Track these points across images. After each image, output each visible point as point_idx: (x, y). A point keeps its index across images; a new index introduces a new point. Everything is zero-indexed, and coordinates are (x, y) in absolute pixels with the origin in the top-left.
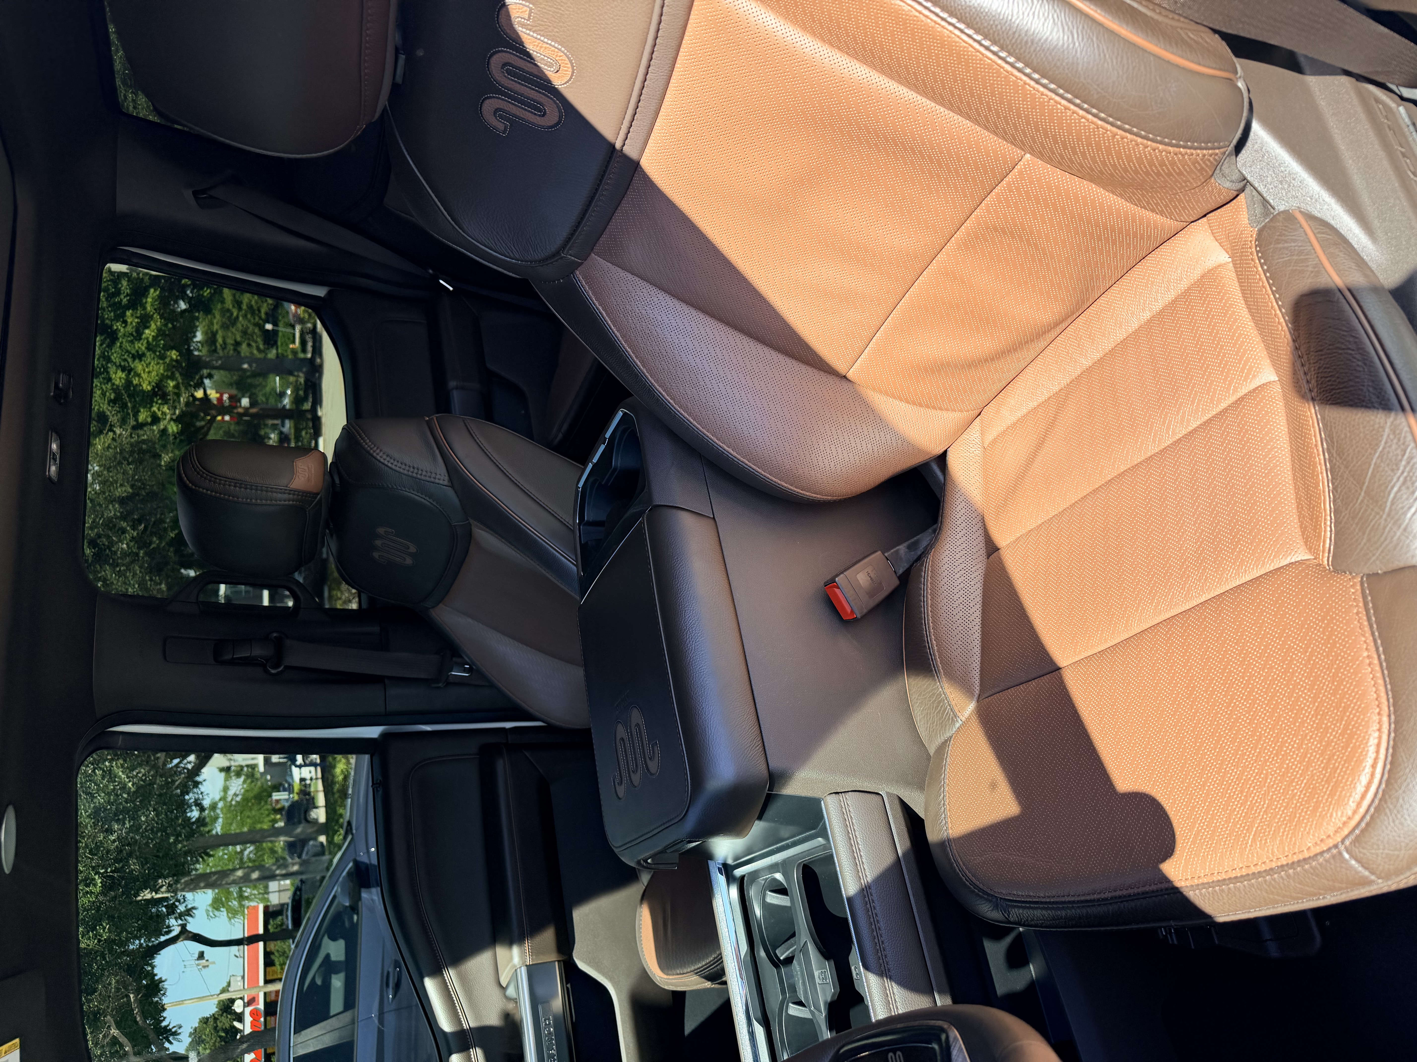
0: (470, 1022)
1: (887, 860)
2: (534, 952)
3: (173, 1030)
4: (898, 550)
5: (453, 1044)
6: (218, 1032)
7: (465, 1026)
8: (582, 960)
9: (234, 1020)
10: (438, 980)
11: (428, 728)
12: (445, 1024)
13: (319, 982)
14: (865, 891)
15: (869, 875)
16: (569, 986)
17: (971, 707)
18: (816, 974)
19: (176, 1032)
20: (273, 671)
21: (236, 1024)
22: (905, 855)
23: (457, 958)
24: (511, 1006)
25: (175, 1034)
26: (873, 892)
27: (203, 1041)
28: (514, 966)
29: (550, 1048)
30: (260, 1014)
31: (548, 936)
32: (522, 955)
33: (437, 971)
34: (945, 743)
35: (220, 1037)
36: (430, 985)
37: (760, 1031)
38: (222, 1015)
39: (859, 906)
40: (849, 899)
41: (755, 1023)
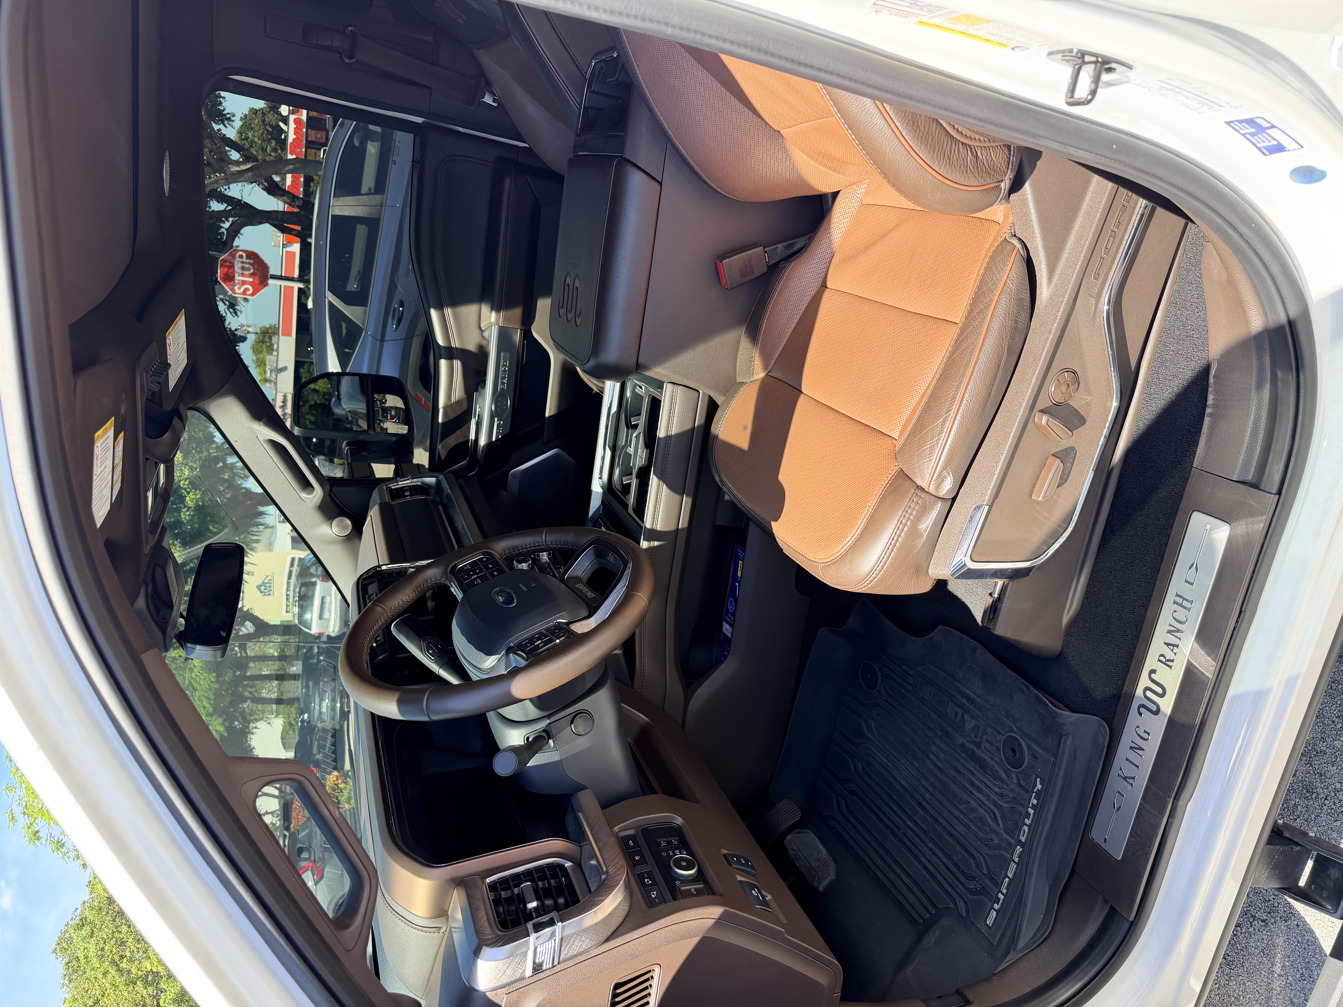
0: (456, 343)
1: (688, 426)
2: (505, 319)
3: (228, 116)
4: (777, 247)
5: (443, 353)
6: (266, 125)
7: (453, 345)
8: (536, 332)
9: (280, 120)
10: (440, 312)
11: (461, 130)
12: (440, 340)
13: (357, 143)
14: (668, 438)
15: (673, 432)
16: (525, 342)
17: (762, 375)
18: (639, 450)
19: (229, 118)
20: (347, 61)
21: (281, 124)
22: (698, 426)
23: (454, 303)
24: (484, 343)
25: (229, 119)
26: (673, 440)
27: (252, 129)
28: (491, 323)
29: (503, 378)
30: (303, 124)
31: (517, 312)
32: (498, 319)
33: (440, 307)
34: (743, 383)
35: (268, 131)
36: (434, 313)
37: (608, 453)
38: (269, 112)
39: (662, 442)
40: (659, 438)
41: (607, 448)
